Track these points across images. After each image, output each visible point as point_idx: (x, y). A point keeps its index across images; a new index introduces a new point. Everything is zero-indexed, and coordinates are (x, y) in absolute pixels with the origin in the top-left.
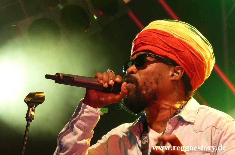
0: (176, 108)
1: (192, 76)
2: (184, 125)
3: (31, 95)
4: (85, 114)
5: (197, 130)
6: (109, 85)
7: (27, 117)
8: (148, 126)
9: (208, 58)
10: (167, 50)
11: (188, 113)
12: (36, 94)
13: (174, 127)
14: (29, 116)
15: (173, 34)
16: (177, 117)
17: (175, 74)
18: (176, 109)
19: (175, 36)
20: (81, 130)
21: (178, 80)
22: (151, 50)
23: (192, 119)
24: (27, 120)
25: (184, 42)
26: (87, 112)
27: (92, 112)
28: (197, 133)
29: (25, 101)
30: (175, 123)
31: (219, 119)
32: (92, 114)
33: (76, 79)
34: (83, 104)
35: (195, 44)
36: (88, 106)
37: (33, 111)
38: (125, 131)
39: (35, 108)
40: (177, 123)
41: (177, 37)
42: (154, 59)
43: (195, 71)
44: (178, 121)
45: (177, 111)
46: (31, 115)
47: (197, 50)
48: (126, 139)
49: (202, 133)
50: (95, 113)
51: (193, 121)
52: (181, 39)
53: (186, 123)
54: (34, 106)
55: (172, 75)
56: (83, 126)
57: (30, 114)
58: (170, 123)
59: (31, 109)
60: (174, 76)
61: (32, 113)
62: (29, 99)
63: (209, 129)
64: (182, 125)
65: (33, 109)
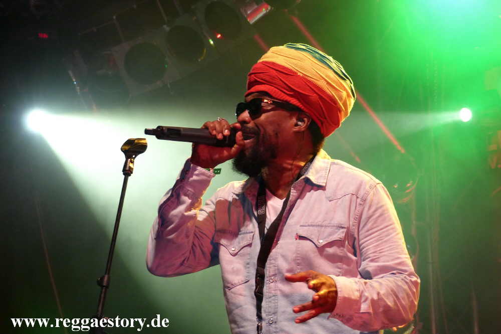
0: (301, 166)
1: (322, 124)
2: (312, 191)
3: (130, 143)
4: (195, 178)
5: (331, 198)
6: (224, 136)
7: (124, 170)
8: (267, 191)
9: (344, 98)
10: (288, 93)
11: (317, 172)
12: (136, 141)
13: (299, 192)
14: (127, 169)
15: (296, 71)
16: (304, 179)
17: (300, 123)
18: (301, 168)
19: (299, 74)
20: (189, 199)
21: (303, 132)
22: (269, 92)
23: (322, 181)
24: (124, 174)
25: (310, 82)
26: (197, 175)
27: (203, 174)
28: (331, 202)
29: (122, 150)
30: (301, 186)
31: (360, 185)
32: (204, 177)
33: (183, 132)
34: (192, 165)
35: (326, 83)
36: (199, 168)
37: (132, 162)
38: (237, 193)
39: (134, 158)
40: (303, 186)
41: (301, 75)
42: (273, 106)
43: (325, 118)
44: (304, 183)
45: (302, 171)
46: (130, 167)
47: (328, 91)
48: (239, 203)
49: (337, 202)
50: (206, 176)
51: (324, 185)
52: (306, 77)
53: (315, 187)
54: (134, 156)
55: (296, 125)
56: (191, 193)
57: (128, 166)
58: (295, 188)
59: (129, 159)
60: (299, 127)
61: (131, 165)
62: (127, 148)
63: (348, 197)
64: (310, 191)
65: (132, 160)
